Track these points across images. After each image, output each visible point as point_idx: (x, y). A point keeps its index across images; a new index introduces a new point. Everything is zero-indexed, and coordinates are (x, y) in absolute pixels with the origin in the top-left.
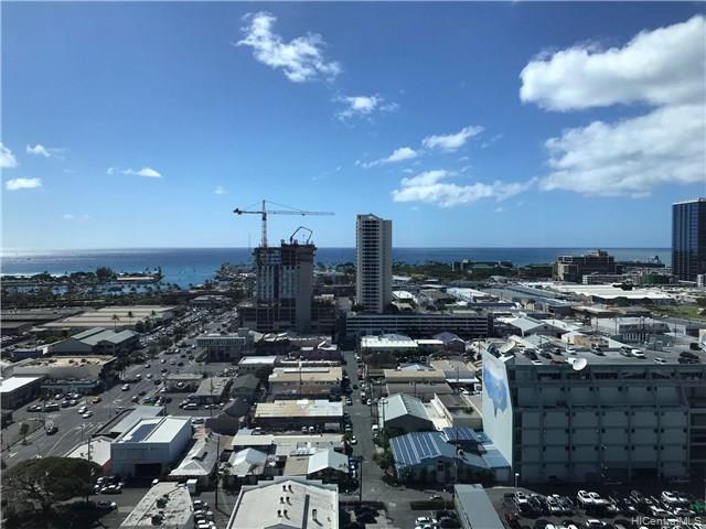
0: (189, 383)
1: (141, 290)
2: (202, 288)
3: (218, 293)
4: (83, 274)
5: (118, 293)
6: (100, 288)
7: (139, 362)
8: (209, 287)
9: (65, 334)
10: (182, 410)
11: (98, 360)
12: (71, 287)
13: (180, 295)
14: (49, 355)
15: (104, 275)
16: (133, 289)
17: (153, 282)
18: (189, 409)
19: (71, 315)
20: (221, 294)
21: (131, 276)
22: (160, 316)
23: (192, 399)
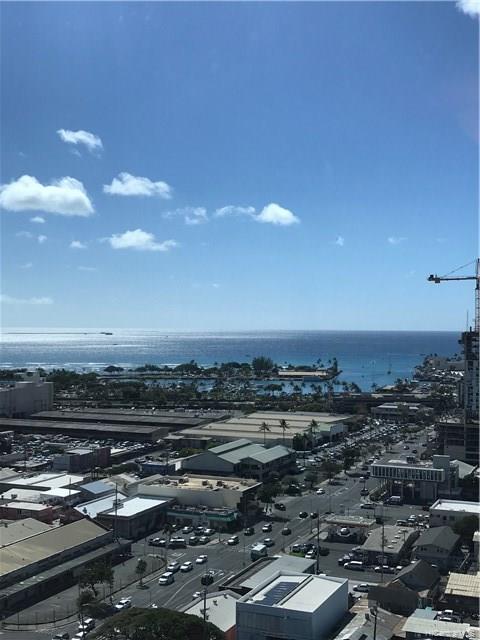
0: (356, 530)
1: (307, 390)
2: (391, 391)
3: (413, 400)
4: (236, 365)
5: (277, 393)
6: (255, 385)
7: (292, 492)
8: (402, 389)
9: (204, 445)
10: (341, 569)
11: (237, 484)
12: (219, 382)
13: (358, 400)
14: (182, 472)
15: (263, 367)
16: (297, 388)
17: (324, 379)
18: (352, 568)
19: (214, 421)
20: (418, 401)
21: (297, 370)
22: (327, 428)
23: (357, 555)
